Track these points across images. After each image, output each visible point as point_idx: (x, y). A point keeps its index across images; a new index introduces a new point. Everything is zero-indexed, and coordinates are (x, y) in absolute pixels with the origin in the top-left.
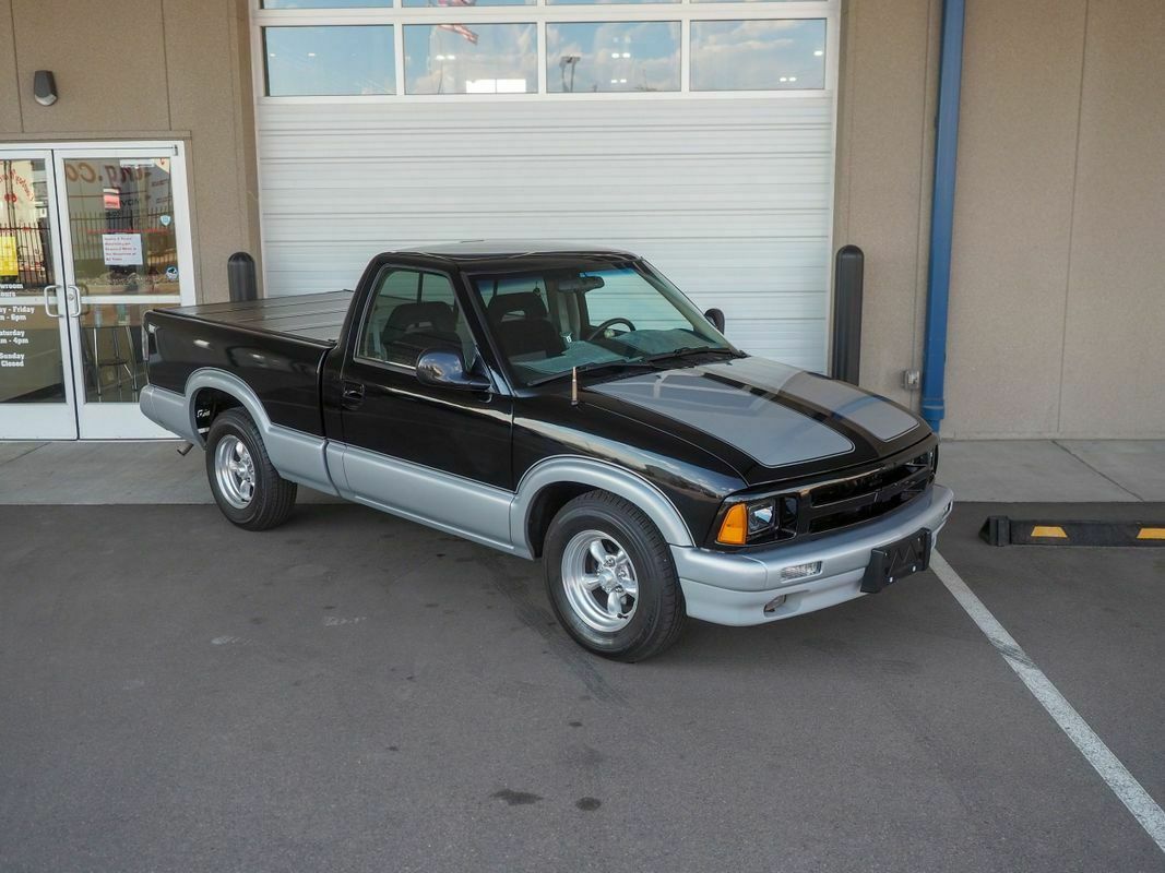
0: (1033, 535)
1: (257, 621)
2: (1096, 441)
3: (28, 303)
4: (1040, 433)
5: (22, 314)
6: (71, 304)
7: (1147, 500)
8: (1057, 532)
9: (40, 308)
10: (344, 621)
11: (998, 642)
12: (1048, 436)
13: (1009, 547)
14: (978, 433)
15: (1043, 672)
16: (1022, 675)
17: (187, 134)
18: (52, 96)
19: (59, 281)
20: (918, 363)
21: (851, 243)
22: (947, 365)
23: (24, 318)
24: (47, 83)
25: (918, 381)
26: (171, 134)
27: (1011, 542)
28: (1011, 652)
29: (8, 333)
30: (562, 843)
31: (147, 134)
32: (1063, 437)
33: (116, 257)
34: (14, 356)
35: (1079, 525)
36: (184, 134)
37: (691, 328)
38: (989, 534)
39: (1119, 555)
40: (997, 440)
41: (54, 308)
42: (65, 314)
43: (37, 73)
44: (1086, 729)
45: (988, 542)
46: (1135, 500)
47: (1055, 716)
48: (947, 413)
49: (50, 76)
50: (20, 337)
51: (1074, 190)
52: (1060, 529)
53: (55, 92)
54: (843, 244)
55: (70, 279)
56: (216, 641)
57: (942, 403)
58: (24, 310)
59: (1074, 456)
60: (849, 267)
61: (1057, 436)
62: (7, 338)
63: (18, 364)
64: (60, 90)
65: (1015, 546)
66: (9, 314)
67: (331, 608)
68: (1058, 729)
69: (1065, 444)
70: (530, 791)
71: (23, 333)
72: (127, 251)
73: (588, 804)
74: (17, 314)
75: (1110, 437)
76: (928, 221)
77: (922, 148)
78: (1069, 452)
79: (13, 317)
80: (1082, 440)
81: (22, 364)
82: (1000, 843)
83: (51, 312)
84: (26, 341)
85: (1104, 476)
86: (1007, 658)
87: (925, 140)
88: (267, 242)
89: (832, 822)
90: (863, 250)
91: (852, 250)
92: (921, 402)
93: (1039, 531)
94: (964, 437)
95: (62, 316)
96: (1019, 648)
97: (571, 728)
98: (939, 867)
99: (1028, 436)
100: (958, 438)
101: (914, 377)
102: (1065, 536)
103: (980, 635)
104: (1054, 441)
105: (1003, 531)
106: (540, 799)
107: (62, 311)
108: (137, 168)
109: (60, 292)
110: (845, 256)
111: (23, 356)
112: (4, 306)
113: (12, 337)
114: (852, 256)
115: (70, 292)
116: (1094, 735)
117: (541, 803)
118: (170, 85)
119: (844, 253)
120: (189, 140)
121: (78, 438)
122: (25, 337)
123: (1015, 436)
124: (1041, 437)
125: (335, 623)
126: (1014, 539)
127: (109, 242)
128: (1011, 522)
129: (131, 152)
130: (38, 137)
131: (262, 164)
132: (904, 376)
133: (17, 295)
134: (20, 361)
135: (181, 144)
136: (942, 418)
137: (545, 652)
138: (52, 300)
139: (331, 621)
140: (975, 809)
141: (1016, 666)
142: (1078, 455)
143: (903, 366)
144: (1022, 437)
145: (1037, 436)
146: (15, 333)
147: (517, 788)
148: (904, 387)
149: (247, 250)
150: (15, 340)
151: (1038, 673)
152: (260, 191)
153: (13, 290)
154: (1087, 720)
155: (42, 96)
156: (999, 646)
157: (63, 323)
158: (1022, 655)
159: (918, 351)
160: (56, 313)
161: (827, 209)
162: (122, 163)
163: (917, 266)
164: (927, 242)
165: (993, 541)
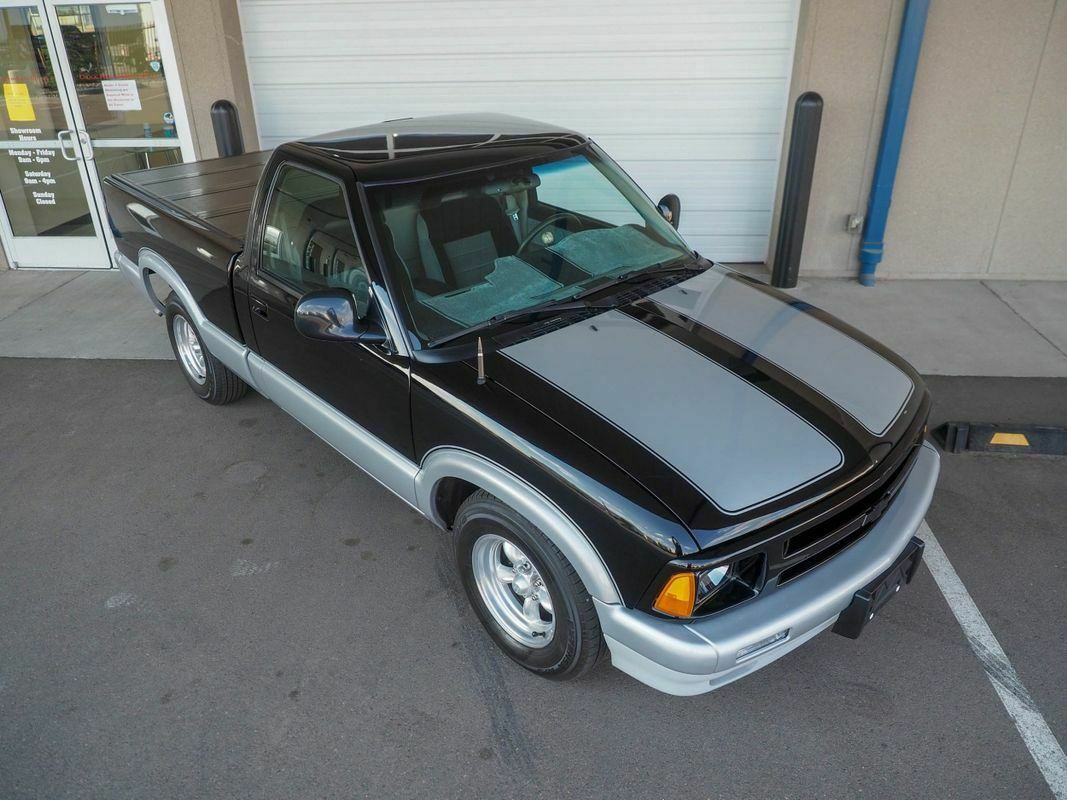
0: (992, 442)
1: (165, 564)
2: (1024, 283)
3: (50, 147)
4: (969, 273)
5: (45, 156)
6: (86, 148)
8: (1019, 440)
9: (58, 151)
10: (254, 568)
11: (980, 645)
12: (977, 276)
13: (965, 453)
14: (911, 273)
15: (1045, 717)
16: (1020, 723)
19: (71, 126)
20: (862, 209)
21: (811, 89)
22: (890, 211)
23: (47, 160)
25: (861, 226)
27: (967, 447)
28: (998, 670)
29: (37, 174)
32: (991, 277)
33: (118, 102)
34: (46, 195)
35: (1043, 432)
37: (642, 223)
38: (945, 439)
40: (928, 280)
41: (70, 152)
42: (82, 157)
48: (884, 256)
50: (47, 178)
51: (1049, 29)
52: (1022, 436)
54: (803, 90)
55: (81, 125)
57: (881, 246)
58: (46, 153)
59: (1006, 303)
60: (807, 115)
61: (985, 276)
62: (38, 178)
63: (50, 202)
65: (971, 453)
66: (34, 156)
67: (248, 542)
69: (994, 287)
71: (49, 174)
72: (127, 97)
74: (41, 156)
76: (892, 64)
78: (998, 296)
79: (38, 160)
80: (1010, 281)
81: (53, 202)
83: (67, 155)
84: (53, 181)
86: (993, 680)
88: (255, 85)
90: (823, 96)
91: (813, 97)
92: (861, 245)
93: (999, 439)
94: (896, 276)
95: (79, 159)
96: (1006, 662)
99: (959, 276)
100: (891, 277)
101: (858, 221)
102: (1027, 444)
103: (955, 625)
104: (982, 282)
105: (961, 439)
107: (78, 154)
108: (123, 13)
109: (74, 137)
110: (805, 104)
111: (53, 195)
112: (29, 150)
113: (40, 178)
114: (811, 104)
115: (82, 136)
119: (804, 100)
121: (112, 267)
122: (51, 178)
123: (946, 276)
124: (970, 277)
125: (244, 572)
126: (971, 445)
127: (109, 88)
128: (971, 427)
131: (243, 6)
132: (848, 219)
133: (38, 139)
134: (51, 199)
136: (879, 261)
138: (67, 144)
139: (241, 567)
141: (1012, 704)
142: (1009, 302)
143: (847, 210)
144: (953, 277)
145: (966, 277)
146: (42, 174)
148: (847, 230)
149: (232, 100)
150: (44, 180)
151: (1041, 723)
152: (243, 34)
153: (33, 135)
156: (982, 654)
157: (81, 164)
158: (1013, 680)
159: (864, 195)
160: (74, 156)
161: (788, 49)
162: (108, 8)
163: (874, 111)
164: (888, 86)
165: (948, 447)
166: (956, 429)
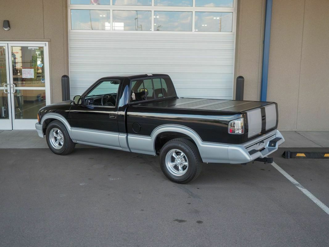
0: (297, 156)
1: (90, 179)
2: (307, 131)
4: (292, 129)
6: (12, 89)
7: (324, 147)
8: (303, 155)
10: (115, 179)
12: (294, 130)
13: (290, 159)
16: (302, 190)
17: (49, 40)
18: (9, 28)
19: (8, 82)
21: (240, 75)
24: (7, 24)
26: (45, 40)
27: (291, 158)
28: (298, 185)
30: (196, 231)
31: (37, 40)
32: (298, 130)
33: (26, 76)
36: (48, 40)
38: (285, 156)
39: (320, 161)
41: (7, 91)
42: (10, 92)
43: (4, 21)
44: (321, 203)
45: (285, 158)
46: (321, 147)
47: (313, 200)
49: (8, 22)
51: (301, 62)
53: (9, 27)
54: (238, 76)
55: (12, 82)
56: (81, 184)
60: (240, 82)
61: (296, 130)
64: (11, 26)
65: (292, 159)
67: (110, 176)
68: (314, 203)
69: (299, 132)
70: (183, 219)
72: (30, 74)
73: (199, 222)
75: (310, 130)
77: (260, 49)
78: (300, 134)
80: (303, 131)
82: (306, 229)
83: (5, 91)
85: (311, 141)
86: (297, 186)
87: (260, 47)
88: (71, 72)
89: (263, 225)
90: (244, 77)
91: (241, 77)
93: (298, 155)
95: (9, 93)
97: (188, 205)
98: (292, 234)
102: (305, 156)
103: (288, 181)
104: (295, 132)
105: (289, 155)
106: (186, 221)
107: (9, 91)
108: (33, 49)
109: (8, 86)
110: (239, 79)
114: (241, 79)
115: (12, 86)
116: (323, 204)
117: (187, 222)
118: (45, 26)
119: (239, 78)
120: (50, 42)
121: (12, 130)
124: (292, 130)
125: (113, 179)
126: (292, 157)
127: (24, 71)
128: (291, 152)
129: (32, 45)
130: (4, 40)
131: (70, 49)
135: (47, 43)
137: (174, 186)
138: (6, 88)
139: (111, 179)
140: (298, 221)
141: (300, 188)
142: (303, 135)
144: (287, 130)
145: (291, 130)
147: (179, 219)
151: (306, 190)
152: (69, 57)
154: (321, 201)
155: (6, 28)
156: (294, 183)
157: (9, 95)
158: (301, 186)
160: (7, 92)
161: (233, 65)
162: (29, 48)
163: (258, 82)
164: (261, 75)
165: (286, 157)
166: (287, 152)
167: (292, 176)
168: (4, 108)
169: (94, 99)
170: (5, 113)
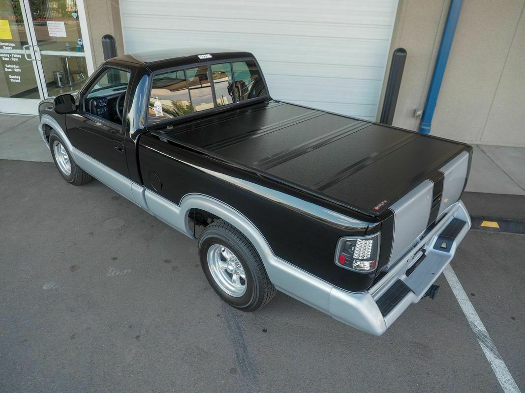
0: (482, 225)
3: (19, 53)
4: (471, 141)
5: (16, 58)
6: (37, 54)
8: (495, 225)
9: (23, 55)
10: (118, 272)
11: (474, 326)
12: (475, 142)
15: (505, 363)
16: (493, 365)
19: (30, 43)
20: (422, 107)
21: (400, 47)
22: (436, 108)
23: (17, 60)
25: (421, 115)
28: (484, 340)
29: (12, 66)
32: (482, 144)
33: (54, 32)
34: (16, 77)
35: (506, 221)
41: (29, 56)
46: (524, 194)
48: (431, 130)
50: (17, 69)
52: (496, 223)
54: (397, 47)
55: (35, 43)
56: (45, 286)
57: (430, 126)
58: (17, 56)
59: (488, 156)
60: (398, 59)
61: (479, 143)
66: (10, 57)
67: (115, 259)
69: (483, 148)
71: (18, 67)
72: (59, 30)
74: (14, 58)
75: (504, 145)
76: (441, 36)
78: (484, 152)
79: (13, 59)
80: (490, 146)
81: (19, 81)
84: (20, 70)
85: (505, 173)
86: (480, 343)
90: (406, 50)
91: (402, 50)
92: (421, 124)
93: (485, 224)
95: (34, 60)
96: (487, 334)
99: (467, 142)
101: (420, 113)
102: (498, 227)
104: (477, 145)
107: (33, 57)
109: (31, 48)
110: (398, 53)
111: (19, 77)
112: (8, 54)
113: (13, 68)
114: (402, 54)
115: (36, 49)
119: (398, 51)
122: (19, 69)
124: (472, 143)
125: (113, 274)
127: (50, 25)
132: (415, 111)
133: (13, 49)
134: (18, 79)
138: (28, 52)
139: (112, 271)
141: (490, 355)
142: (490, 156)
143: (415, 107)
146: (14, 66)
148: (414, 117)
149: (113, 34)
150: (15, 70)
151: (503, 365)
152: (120, 2)
153: (10, 46)
156: (475, 330)
157: (34, 63)
158: (490, 343)
159: (424, 100)
160: (31, 58)
161: (391, 26)
163: (431, 59)
164: (438, 47)
167: (471, 296)
168: (60, 74)
169: (108, 98)
170: (61, 81)
